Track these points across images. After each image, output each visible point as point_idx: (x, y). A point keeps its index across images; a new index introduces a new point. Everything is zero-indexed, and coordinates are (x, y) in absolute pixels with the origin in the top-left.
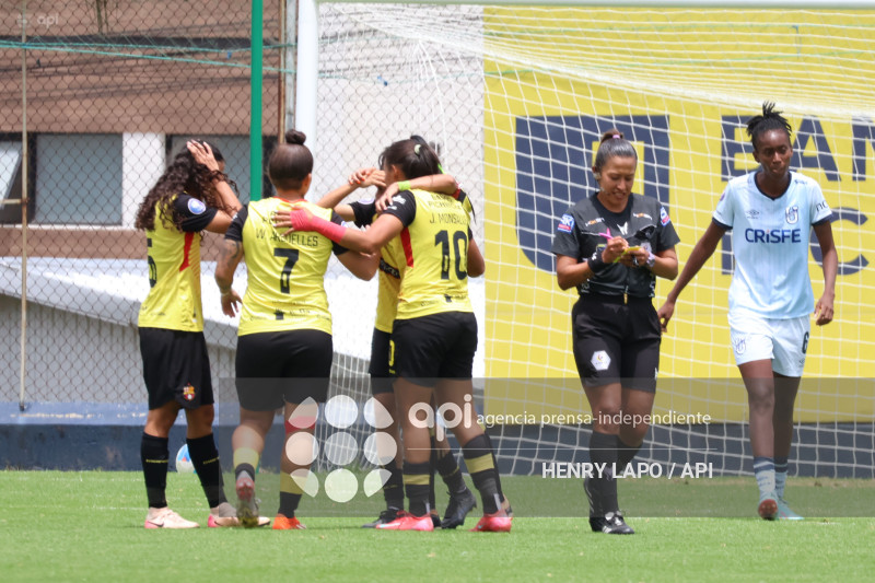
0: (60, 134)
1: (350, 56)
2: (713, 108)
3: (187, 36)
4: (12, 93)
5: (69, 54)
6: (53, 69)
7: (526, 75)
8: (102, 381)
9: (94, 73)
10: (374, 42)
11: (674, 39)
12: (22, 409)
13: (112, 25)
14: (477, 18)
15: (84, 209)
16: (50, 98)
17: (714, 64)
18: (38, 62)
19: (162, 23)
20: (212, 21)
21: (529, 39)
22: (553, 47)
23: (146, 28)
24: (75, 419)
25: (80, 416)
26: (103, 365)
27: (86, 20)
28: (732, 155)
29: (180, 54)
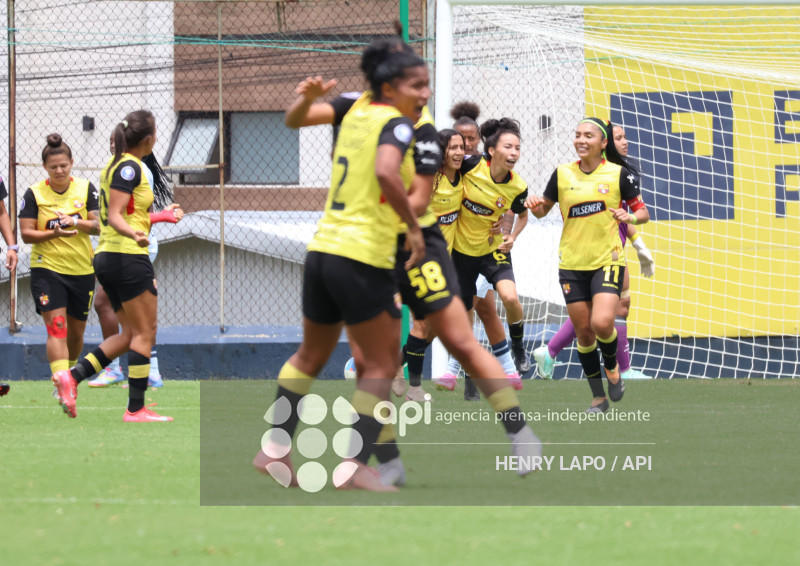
0: (248, 112)
1: (478, 47)
2: (767, 86)
3: (348, 33)
4: (211, 81)
5: (255, 48)
6: (243, 61)
7: (618, 60)
8: (285, 308)
9: (275, 64)
10: (497, 36)
11: (735, 31)
12: (222, 331)
13: (288, 25)
14: (578, 16)
15: (268, 171)
16: (241, 84)
17: (768, 50)
18: (231, 55)
19: (329, 23)
20: (368, 21)
21: (619, 32)
22: (639, 39)
23: (315, 27)
24: (264, 339)
25: (267, 336)
26: (285, 295)
27: (269, 22)
28: (783, 123)
29: (343, 48)
